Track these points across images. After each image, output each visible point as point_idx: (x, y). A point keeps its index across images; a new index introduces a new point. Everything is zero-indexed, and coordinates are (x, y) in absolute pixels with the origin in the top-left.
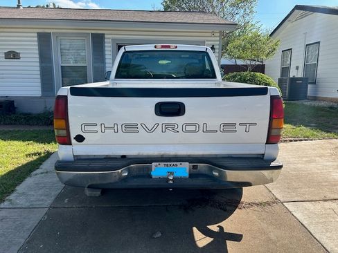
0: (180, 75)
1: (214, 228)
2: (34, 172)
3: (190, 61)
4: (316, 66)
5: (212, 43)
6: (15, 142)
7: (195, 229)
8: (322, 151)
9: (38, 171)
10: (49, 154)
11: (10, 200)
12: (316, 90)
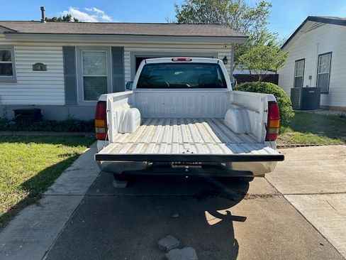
0: (194, 85)
1: (223, 212)
2: (68, 169)
3: (204, 72)
4: (328, 76)
5: (225, 54)
6: (47, 145)
7: (206, 212)
8: (326, 155)
9: (70, 168)
10: (77, 156)
11: (52, 190)
12: (328, 100)
